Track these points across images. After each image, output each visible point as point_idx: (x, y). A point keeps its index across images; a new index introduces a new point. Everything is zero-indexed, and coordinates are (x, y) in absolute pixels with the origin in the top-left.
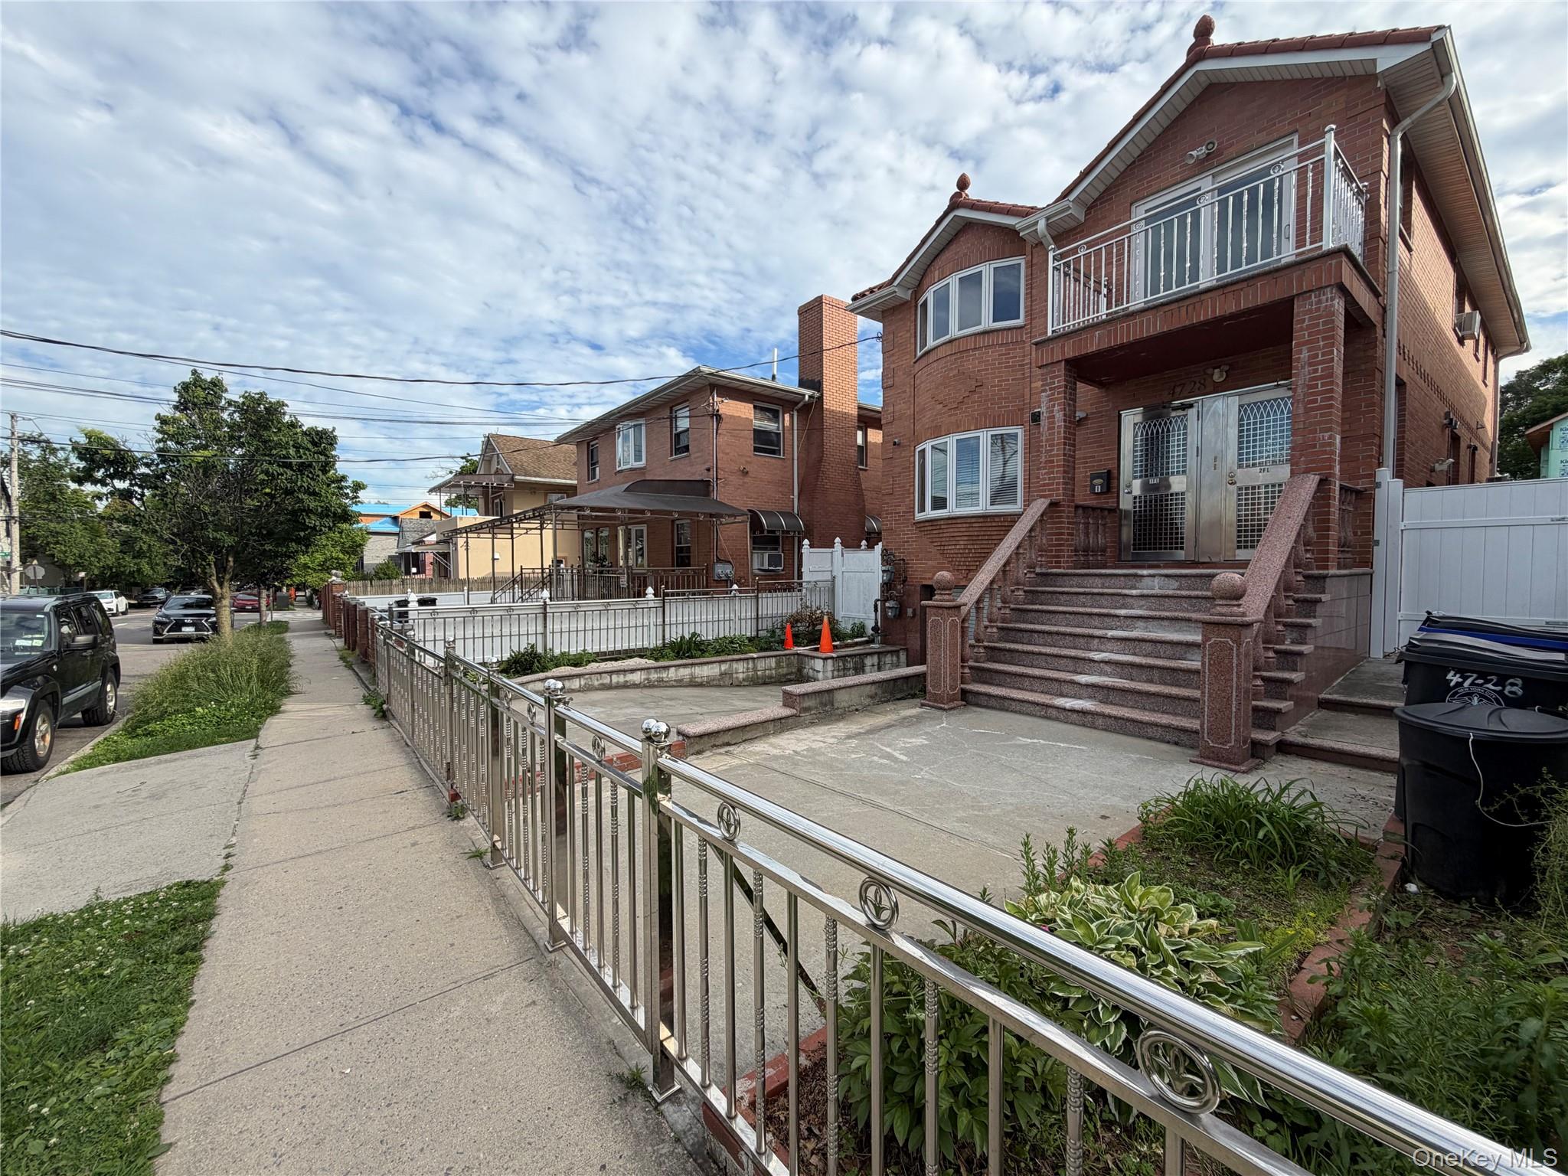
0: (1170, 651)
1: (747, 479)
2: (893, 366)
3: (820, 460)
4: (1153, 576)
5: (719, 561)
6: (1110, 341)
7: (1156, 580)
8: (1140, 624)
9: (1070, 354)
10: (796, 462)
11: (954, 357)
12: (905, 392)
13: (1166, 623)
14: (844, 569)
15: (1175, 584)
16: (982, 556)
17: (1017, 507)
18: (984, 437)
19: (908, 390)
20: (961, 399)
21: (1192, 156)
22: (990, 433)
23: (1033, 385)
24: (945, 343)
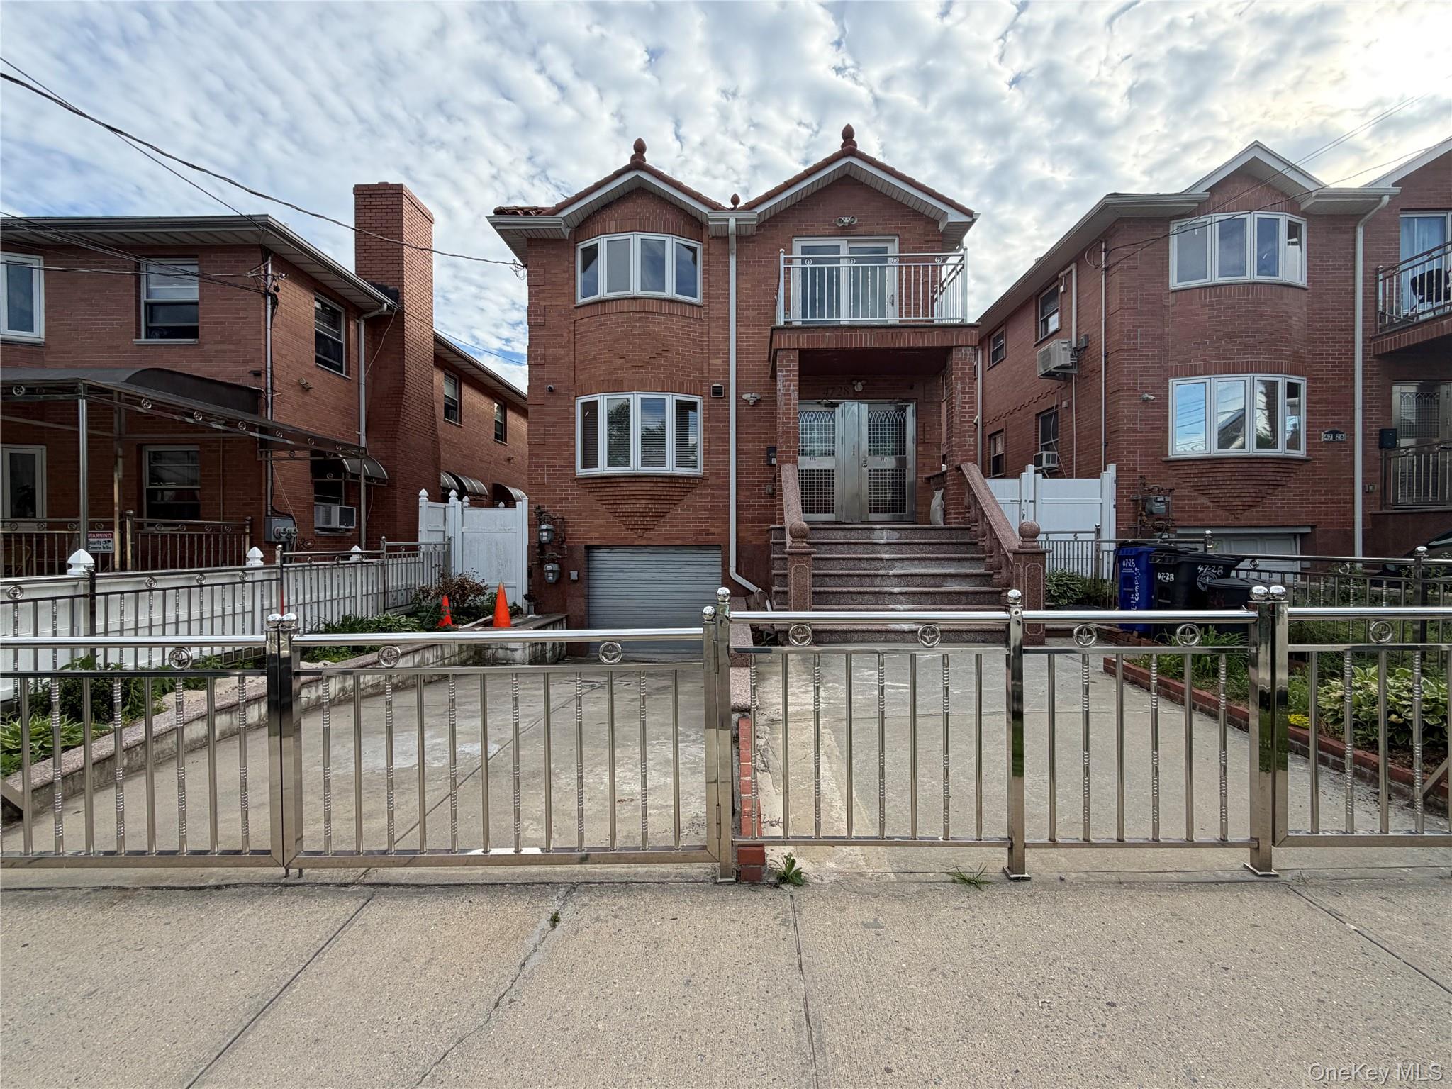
0: (932, 581)
1: (307, 399)
2: (543, 303)
3: (400, 391)
4: (882, 529)
5: (276, 513)
6: (837, 344)
7: (885, 532)
8: (898, 564)
9: (804, 345)
10: (363, 388)
11: (638, 316)
12: (562, 336)
13: (916, 562)
14: (465, 529)
15: (897, 535)
16: (661, 515)
17: (698, 471)
18: (670, 400)
19: (565, 334)
20: (647, 359)
21: (841, 221)
22: (675, 398)
23: (711, 361)
24: (626, 299)
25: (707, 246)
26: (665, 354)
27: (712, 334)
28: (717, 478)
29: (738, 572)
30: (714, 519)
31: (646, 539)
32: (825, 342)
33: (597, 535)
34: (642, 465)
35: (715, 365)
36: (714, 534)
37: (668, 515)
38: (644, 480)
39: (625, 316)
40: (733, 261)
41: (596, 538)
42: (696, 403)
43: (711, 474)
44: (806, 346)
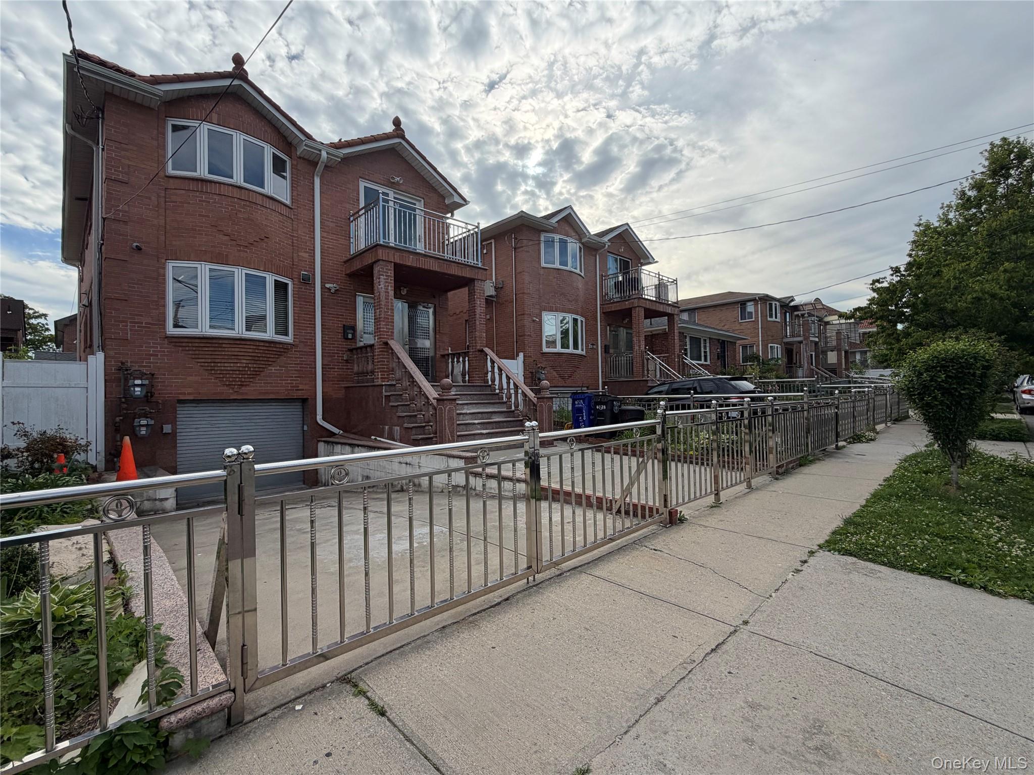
16: (256, 374)
17: (289, 339)
18: (270, 279)
19: (153, 198)
20: (251, 241)
21: (393, 178)
22: (274, 278)
23: (300, 254)
24: (231, 185)
25: (295, 163)
26: (266, 240)
27: (299, 232)
28: (305, 345)
29: (324, 419)
30: (302, 377)
31: (243, 394)
32: (410, 261)
33: (190, 390)
34: (246, 330)
35: (303, 257)
36: (303, 390)
37: (262, 374)
38: (248, 343)
39: (230, 199)
40: (317, 181)
41: (189, 394)
42: (286, 284)
43: (300, 342)
44: (398, 261)
